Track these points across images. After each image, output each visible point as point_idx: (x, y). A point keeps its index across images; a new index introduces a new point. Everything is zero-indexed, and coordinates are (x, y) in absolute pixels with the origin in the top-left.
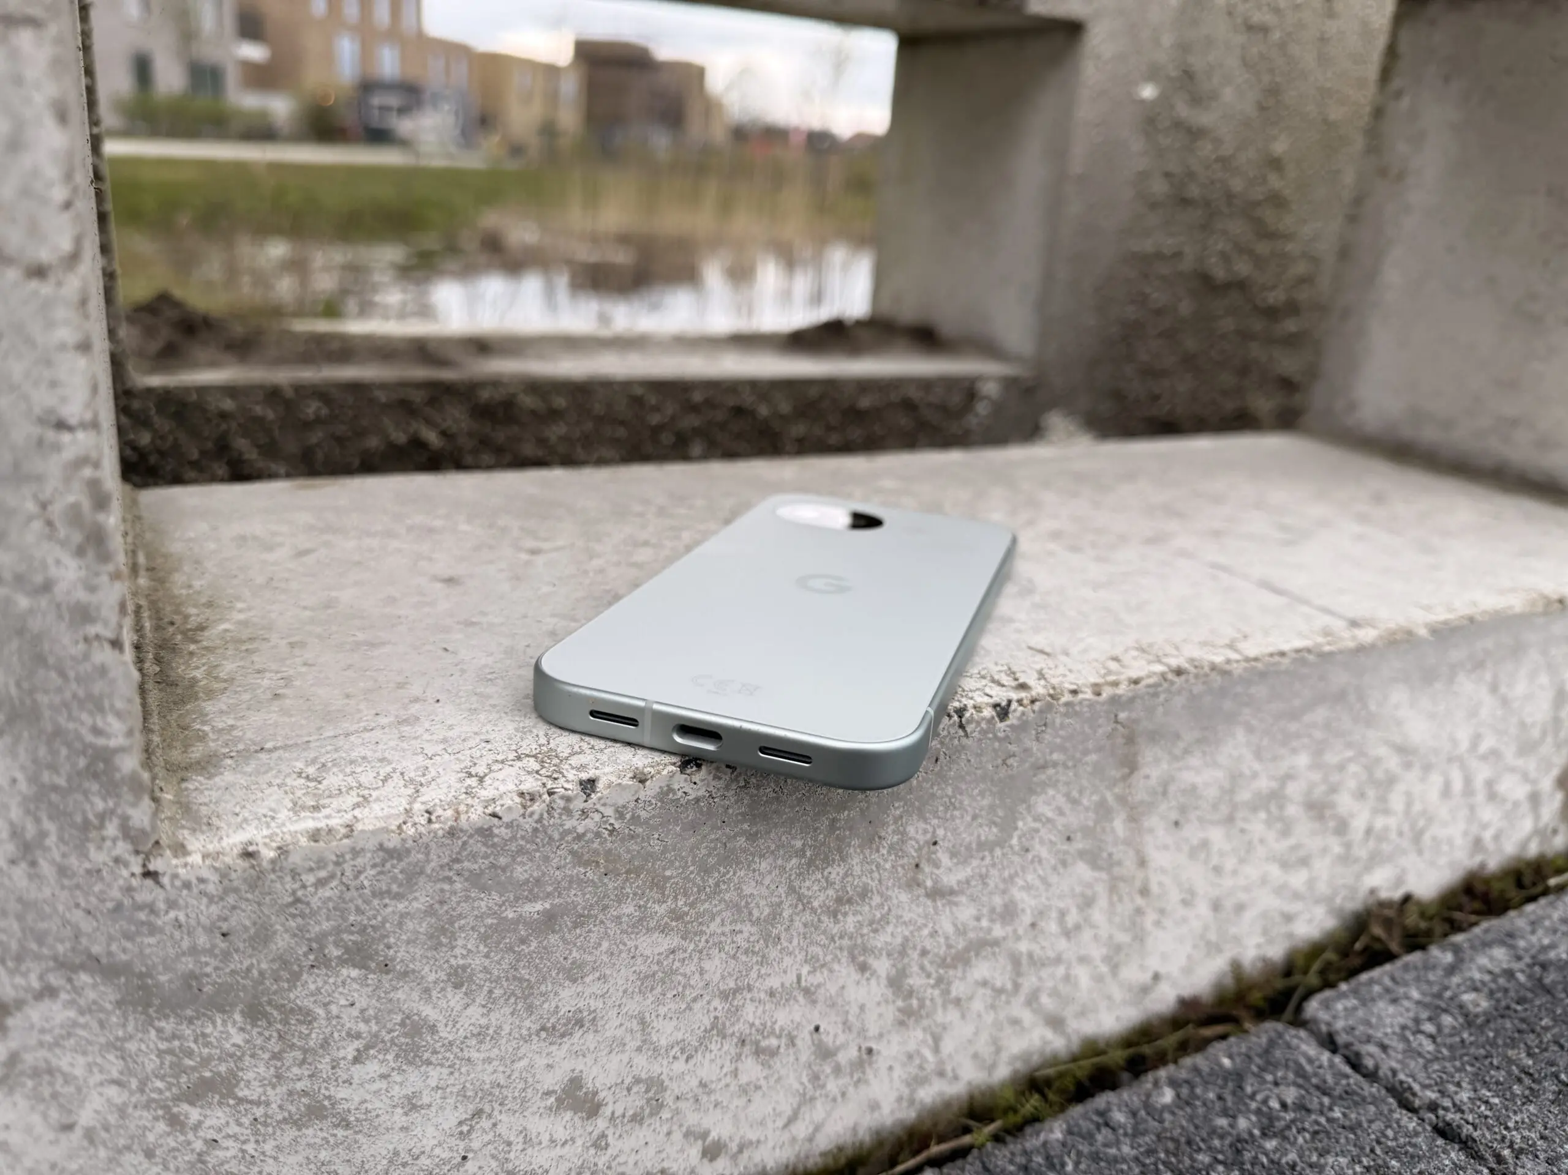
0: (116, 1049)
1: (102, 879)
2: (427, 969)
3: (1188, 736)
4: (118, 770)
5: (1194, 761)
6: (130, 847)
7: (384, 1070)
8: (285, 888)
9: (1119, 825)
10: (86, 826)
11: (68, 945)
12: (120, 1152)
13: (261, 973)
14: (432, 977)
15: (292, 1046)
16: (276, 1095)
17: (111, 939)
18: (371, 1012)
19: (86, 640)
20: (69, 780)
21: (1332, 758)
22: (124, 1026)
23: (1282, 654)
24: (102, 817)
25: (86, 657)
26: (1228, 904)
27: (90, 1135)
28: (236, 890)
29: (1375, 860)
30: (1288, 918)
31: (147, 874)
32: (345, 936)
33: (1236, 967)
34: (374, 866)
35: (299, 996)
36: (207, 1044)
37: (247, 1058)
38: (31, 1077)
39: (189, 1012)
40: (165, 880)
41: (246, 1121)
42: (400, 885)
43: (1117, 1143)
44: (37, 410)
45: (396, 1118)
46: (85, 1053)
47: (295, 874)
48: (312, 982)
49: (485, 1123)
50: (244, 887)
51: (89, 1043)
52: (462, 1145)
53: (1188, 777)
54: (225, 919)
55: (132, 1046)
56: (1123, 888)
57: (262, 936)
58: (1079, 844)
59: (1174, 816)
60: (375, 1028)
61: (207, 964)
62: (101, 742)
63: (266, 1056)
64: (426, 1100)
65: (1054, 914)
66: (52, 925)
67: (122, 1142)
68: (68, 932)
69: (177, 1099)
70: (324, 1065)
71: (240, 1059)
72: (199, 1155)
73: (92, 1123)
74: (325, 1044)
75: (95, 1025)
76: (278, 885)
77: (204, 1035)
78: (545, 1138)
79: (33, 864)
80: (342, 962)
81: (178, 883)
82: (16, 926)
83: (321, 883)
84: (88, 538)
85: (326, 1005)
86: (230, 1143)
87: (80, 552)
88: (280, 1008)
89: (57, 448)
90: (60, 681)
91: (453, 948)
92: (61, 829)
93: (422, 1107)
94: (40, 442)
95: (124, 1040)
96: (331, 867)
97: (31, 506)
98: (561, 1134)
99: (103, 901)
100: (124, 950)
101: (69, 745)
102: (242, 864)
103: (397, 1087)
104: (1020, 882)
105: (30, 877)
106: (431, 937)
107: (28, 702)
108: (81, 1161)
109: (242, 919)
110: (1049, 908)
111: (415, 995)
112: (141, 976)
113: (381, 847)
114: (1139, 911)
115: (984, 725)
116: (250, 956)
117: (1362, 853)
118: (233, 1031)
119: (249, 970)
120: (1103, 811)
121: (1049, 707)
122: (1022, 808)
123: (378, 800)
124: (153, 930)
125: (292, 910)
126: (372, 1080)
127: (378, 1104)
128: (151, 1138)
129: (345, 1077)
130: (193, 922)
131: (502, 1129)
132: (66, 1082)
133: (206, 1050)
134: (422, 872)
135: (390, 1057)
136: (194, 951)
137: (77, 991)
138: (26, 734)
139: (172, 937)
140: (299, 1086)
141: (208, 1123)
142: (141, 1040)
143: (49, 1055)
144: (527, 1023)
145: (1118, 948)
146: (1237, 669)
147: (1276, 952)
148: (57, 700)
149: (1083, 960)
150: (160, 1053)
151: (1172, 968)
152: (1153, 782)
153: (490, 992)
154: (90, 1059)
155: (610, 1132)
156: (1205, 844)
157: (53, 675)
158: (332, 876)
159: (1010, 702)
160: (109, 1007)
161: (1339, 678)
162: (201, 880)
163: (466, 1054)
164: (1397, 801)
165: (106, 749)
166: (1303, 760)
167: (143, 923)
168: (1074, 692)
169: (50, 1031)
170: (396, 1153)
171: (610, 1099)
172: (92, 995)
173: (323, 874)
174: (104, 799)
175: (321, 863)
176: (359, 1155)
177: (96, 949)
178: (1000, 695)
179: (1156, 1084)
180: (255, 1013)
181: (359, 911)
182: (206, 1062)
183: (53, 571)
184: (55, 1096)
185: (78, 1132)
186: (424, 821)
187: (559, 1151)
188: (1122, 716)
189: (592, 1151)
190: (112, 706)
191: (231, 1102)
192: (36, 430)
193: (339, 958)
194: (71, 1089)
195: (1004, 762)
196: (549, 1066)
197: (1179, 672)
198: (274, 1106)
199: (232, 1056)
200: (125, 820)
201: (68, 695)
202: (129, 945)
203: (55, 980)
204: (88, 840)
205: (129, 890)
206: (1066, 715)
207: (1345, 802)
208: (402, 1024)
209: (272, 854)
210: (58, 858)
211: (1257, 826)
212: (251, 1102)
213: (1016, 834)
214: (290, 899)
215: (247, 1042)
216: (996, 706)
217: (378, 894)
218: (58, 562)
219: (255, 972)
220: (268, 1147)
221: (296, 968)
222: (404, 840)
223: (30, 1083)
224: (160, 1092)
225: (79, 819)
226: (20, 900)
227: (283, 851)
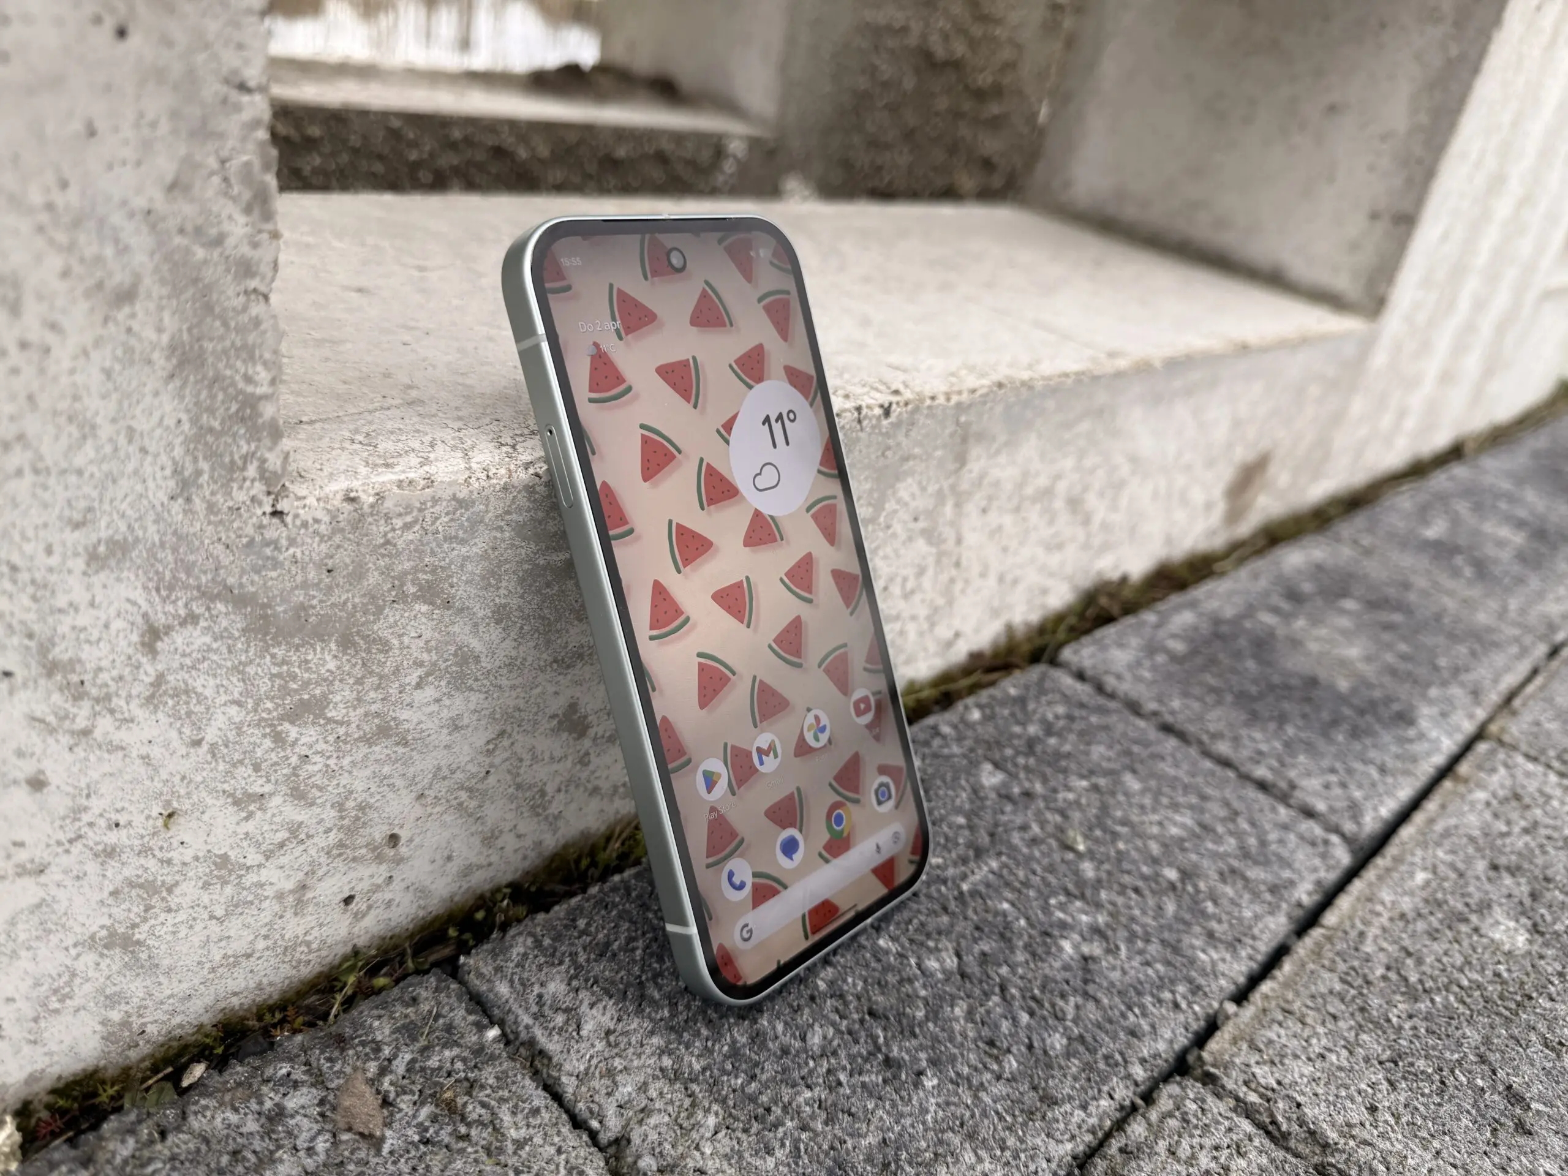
0: (239, 672)
1: (240, 516)
2: (478, 606)
3: (1002, 438)
4: (260, 415)
5: (1002, 459)
6: (264, 488)
7: (437, 695)
8: (378, 530)
9: (948, 509)
10: (232, 467)
11: (210, 577)
12: (234, 765)
13: (354, 606)
14: (480, 614)
15: (371, 673)
16: (355, 716)
17: (243, 572)
18: (433, 643)
19: (246, 292)
20: (223, 423)
21: (1088, 462)
22: (247, 651)
23: (1066, 375)
24: (245, 458)
25: (245, 309)
26: (1009, 578)
27: (213, 747)
28: (342, 530)
29: (1105, 548)
30: (1044, 591)
31: (276, 513)
32: (420, 575)
33: (1009, 628)
34: (447, 514)
35: (381, 629)
36: (308, 670)
37: (337, 682)
38: (172, 697)
39: (297, 641)
40: (289, 519)
41: (331, 738)
42: (465, 532)
43: (947, 746)
44: (225, 70)
45: (443, 737)
46: (215, 676)
47: (388, 518)
48: (392, 615)
49: (506, 743)
50: (348, 528)
51: (220, 666)
52: (488, 761)
53: (995, 473)
54: (332, 557)
55: (251, 670)
56: (945, 560)
57: (358, 574)
58: (922, 524)
59: (984, 503)
60: (435, 658)
61: (314, 597)
62: (250, 389)
63: (351, 681)
64: (466, 721)
65: (899, 580)
66: (199, 558)
67: (237, 756)
68: (210, 564)
69: (281, 719)
70: (393, 690)
71: (332, 683)
72: (294, 768)
73: (216, 739)
74: (397, 671)
75: (224, 650)
76: (374, 528)
77: (307, 662)
78: (547, 756)
79: (188, 500)
80: (416, 598)
81: (298, 522)
82: (170, 558)
83: (407, 527)
84: (255, 197)
85: (400, 636)
86: (317, 758)
87: (248, 210)
88: (365, 638)
89: (238, 108)
90: (222, 330)
91: (498, 588)
92: (213, 469)
93: (462, 728)
94: (225, 101)
95: (245, 664)
96: (415, 513)
97: (212, 162)
98: (558, 753)
99: (240, 537)
100: (252, 583)
101: (224, 390)
102: (348, 507)
103: (445, 711)
104: (881, 553)
105: (185, 512)
106: (483, 578)
107: (196, 347)
108: (204, 774)
109: (344, 557)
110: (897, 575)
111: (467, 629)
112: (264, 606)
113: (454, 497)
114: (952, 581)
115: (874, 422)
116: (348, 591)
117: (1097, 541)
118: (328, 658)
119: (345, 603)
120: (940, 496)
121: (917, 409)
122: (890, 492)
123: (437, 460)
124: (276, 565)
125: (382, 551)
126: (428, 704)
127: (430, 725)
128: (259, 753)
129: (408, 700)
130: (307, 559)
131: (518, 748)
132: (199, 702)
133: (306, 675)
134: (481, 522)
135: (443, 683)
136: (305, 585)
137: (213, 618)
138: (192, 378)
139: (289, 571)
140: (374, 708)
141: (303, 740)
142: (259, 665)
143: (187, 676)
144: (545, 656)
145: (936, 610)
146: (1039, 385)
147: (1035, 617)
148: (219, 348)
149: (914, 618)
150: (273, 677)
151: (967, 628)
152: (974, 475)
153: (521, 628)
154: (218, 681)
155: (591, 751)
156: (1000, 528)
157: (218, 323)
158: (415, 522)
159: (891, 404)
160: (237, 634)
161: (1102, 397)
162: (317, 521)
163: (499, 682)
164: (1124, 501)
165: (253, 395)
166: (1069, 463)
167: (268, 558)
168: (933, 398)
169: (190, 655)
170: (439, 769)
171: (595, 722)
172: (225, 623)
173: (409, 519)
174: (249, 443)
175: (409, 508)
176: (412, 770)
177: (231, 581)
178: (885, 398)
179: (966, 708)
180: (346, 643)
181: (433, 553)
182: (306, 684)
183: (226, 227)
184: (189, 714)
185: (205, 747)
186: (483, 476)
187: (555, 767)
188: (963, 419)
189: (578, 767)
190: (261, 357)
191: (322, 722)
192: (224, 89)
193: (414, 594)
194: (202, 709)
195: (883, 454)
196: (556, 693)
197: (1000, 385)
198: (353, 726)
199: (325, 680)
200: (263, 461)
201: (228, 343)
202: (256, 578)
203: (198, 608)
204: (232, 480)
205: (261, 527)
206: (927, 416)
207: (1092, 501)
208: (455, 655)
209: (372, 500)
210: (208, 497)
211: (1034, 514)
212: (336, 722)
213: (884, 514)
214: (382, 541)
215: (339, 668)
216: (882, 406)
217: (449, 539)
218: (230, 217)
219: (350, 605)
220: (346, 762)
221: (381, 602)
222: (471, 492)
223: (170, 702)
224: (270, 712)
225: (227, 460)
226: (175, 532)
227: (380, 496)
